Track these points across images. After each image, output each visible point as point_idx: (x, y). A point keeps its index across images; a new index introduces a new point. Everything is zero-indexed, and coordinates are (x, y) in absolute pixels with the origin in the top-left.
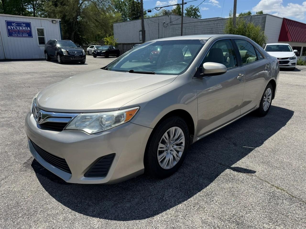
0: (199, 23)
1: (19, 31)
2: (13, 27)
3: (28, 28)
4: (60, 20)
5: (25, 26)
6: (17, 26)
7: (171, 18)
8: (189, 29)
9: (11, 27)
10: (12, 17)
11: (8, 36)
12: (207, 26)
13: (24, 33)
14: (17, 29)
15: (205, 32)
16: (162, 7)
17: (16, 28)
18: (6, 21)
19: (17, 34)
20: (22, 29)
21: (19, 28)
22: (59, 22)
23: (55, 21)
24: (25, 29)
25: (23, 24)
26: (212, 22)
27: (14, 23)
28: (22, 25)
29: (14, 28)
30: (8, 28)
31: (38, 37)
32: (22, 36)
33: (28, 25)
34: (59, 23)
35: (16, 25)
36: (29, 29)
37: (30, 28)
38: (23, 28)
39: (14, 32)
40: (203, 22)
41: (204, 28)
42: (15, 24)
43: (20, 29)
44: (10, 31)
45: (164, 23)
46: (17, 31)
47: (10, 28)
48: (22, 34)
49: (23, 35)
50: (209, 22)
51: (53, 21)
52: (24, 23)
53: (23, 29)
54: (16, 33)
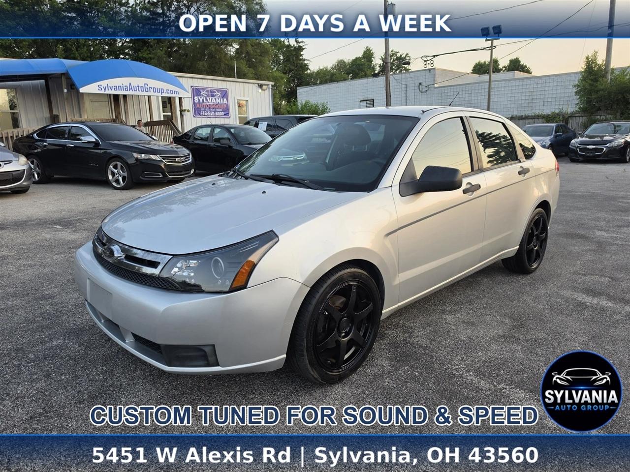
0: (504, 82)
1: (210, 105)
2: (202, 98)
3: (225, 100)
4: (273, 83)
5: (219, 97)
6: (208, 96)
7: (435, 74)
8: (480, 95)
9: (199, 99)
10: (202, 80)
11: (194, 116)
12: (521, 87)
13: (218, 110)
14: (208, 102)
15: (516, 98)
16: (437, 56)
17: (206, 99)
18: (192, 86)
19: (207, 112)
20: (215, 102)
21: (211, 99)
22: (270, 86)
23: (265, 85)
24: (220, 102)
25: (217, 93)
26: (531, 79)
27: (203, 89)
28: (215, 95)
29: (203, 100)
30: (194, 100)
31: (239, 117)
32: (215, 115)
33: (224, 94)
34: (270, 89)
35: (206, 94)
36: (226, 102)
37: (228, 101)
38: (217, 99)
39: (203, 108)
40: (511, 81)
41: (513, 92)
42: (206, 91)
43: (213, 101)
44: (198, 106)
45: (420, 84)
46: (208, 106)
47: (198, 101)
48: (215, 113)
49: (217, 114)
50: (525, 80)
51: (261, 86)
52: (218, 91)
53: (217, 102)
54: (207, 110)
